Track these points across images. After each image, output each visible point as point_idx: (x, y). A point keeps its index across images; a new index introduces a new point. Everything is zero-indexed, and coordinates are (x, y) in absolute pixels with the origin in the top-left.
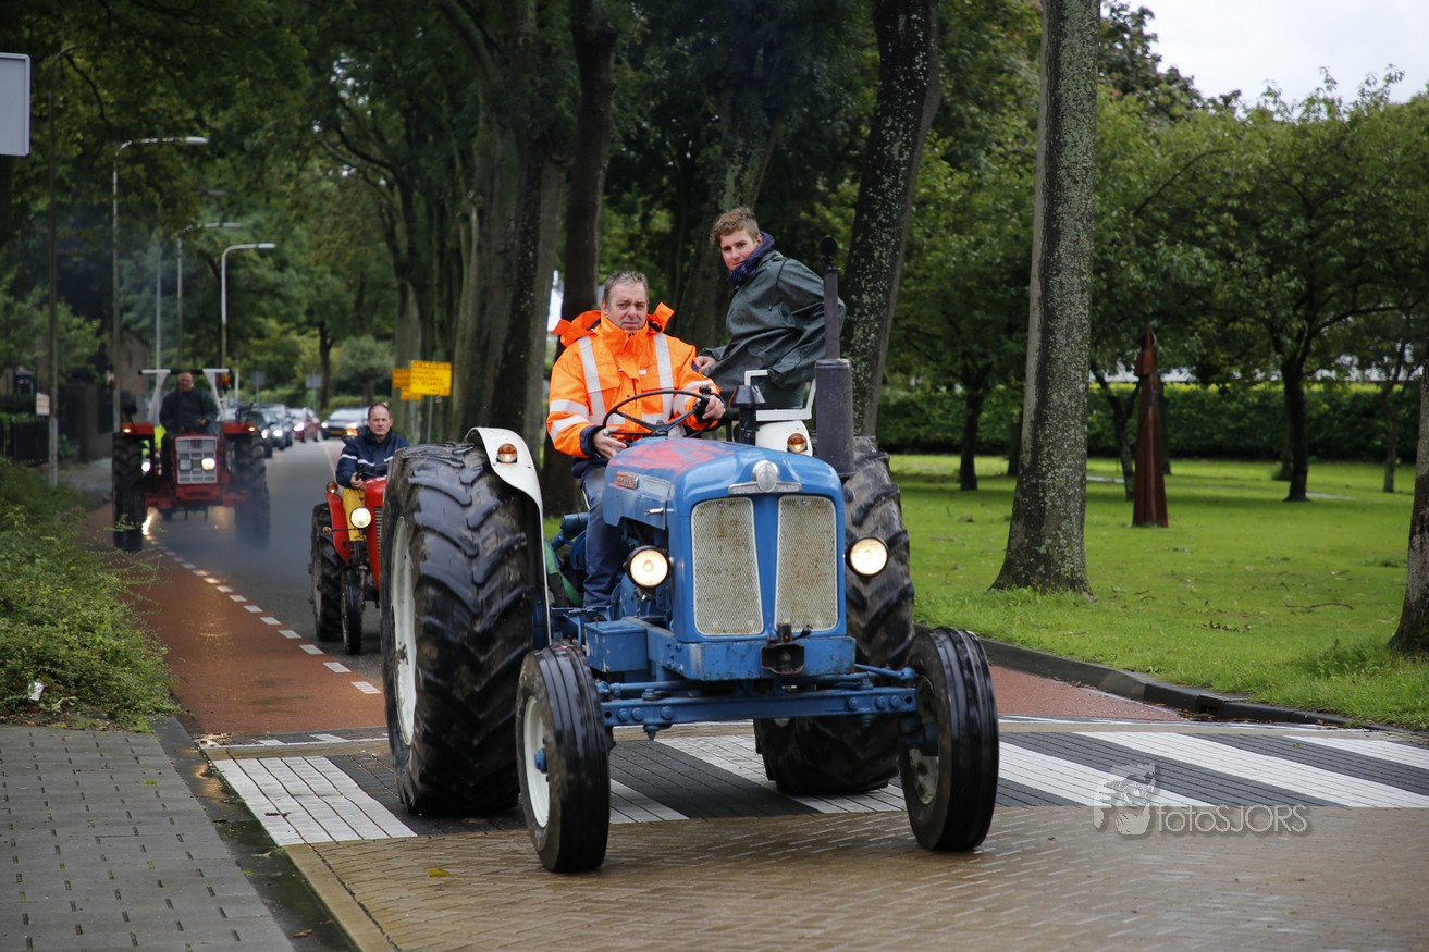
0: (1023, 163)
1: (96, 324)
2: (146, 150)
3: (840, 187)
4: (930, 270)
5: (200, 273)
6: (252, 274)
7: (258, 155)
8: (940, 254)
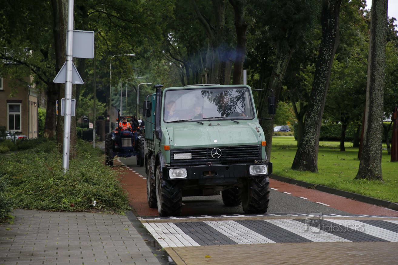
0: (359, 61)
1: (104, 104)
2: (119, 58)
3: (307, 67)
4: (332, 90)
5: (132, 91)
6: (146, 91)
7: (148, 59)
8: (335, 86)
